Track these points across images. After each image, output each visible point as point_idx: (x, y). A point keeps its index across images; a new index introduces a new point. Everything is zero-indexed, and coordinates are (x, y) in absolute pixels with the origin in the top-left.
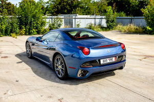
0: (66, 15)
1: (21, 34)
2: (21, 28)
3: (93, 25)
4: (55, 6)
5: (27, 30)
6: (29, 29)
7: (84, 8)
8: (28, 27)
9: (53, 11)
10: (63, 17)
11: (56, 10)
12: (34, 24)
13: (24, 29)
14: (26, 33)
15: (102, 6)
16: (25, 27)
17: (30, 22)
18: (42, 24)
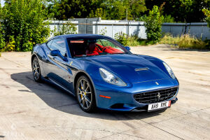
0: (82, 20)
1: (8, 50)
2: (7, 40)
3: (125, 36)
4: (62, 6)
5: (19, 43)
6: (22, 42)
7: (109, 9)
8: (20, 37)
9: (58, 13)
10: (77, 22)
11: (64, 11)
12: (29, 33)
13: (14, 42)
14: (16, 47)
15: (136, 6)
16: (15, 38)
17: (23, 30)
18: (42, 33)
